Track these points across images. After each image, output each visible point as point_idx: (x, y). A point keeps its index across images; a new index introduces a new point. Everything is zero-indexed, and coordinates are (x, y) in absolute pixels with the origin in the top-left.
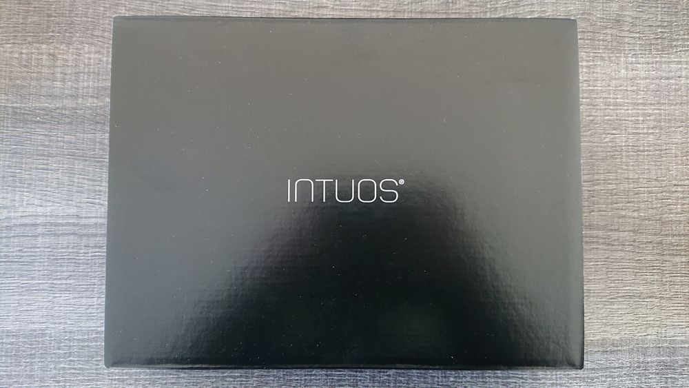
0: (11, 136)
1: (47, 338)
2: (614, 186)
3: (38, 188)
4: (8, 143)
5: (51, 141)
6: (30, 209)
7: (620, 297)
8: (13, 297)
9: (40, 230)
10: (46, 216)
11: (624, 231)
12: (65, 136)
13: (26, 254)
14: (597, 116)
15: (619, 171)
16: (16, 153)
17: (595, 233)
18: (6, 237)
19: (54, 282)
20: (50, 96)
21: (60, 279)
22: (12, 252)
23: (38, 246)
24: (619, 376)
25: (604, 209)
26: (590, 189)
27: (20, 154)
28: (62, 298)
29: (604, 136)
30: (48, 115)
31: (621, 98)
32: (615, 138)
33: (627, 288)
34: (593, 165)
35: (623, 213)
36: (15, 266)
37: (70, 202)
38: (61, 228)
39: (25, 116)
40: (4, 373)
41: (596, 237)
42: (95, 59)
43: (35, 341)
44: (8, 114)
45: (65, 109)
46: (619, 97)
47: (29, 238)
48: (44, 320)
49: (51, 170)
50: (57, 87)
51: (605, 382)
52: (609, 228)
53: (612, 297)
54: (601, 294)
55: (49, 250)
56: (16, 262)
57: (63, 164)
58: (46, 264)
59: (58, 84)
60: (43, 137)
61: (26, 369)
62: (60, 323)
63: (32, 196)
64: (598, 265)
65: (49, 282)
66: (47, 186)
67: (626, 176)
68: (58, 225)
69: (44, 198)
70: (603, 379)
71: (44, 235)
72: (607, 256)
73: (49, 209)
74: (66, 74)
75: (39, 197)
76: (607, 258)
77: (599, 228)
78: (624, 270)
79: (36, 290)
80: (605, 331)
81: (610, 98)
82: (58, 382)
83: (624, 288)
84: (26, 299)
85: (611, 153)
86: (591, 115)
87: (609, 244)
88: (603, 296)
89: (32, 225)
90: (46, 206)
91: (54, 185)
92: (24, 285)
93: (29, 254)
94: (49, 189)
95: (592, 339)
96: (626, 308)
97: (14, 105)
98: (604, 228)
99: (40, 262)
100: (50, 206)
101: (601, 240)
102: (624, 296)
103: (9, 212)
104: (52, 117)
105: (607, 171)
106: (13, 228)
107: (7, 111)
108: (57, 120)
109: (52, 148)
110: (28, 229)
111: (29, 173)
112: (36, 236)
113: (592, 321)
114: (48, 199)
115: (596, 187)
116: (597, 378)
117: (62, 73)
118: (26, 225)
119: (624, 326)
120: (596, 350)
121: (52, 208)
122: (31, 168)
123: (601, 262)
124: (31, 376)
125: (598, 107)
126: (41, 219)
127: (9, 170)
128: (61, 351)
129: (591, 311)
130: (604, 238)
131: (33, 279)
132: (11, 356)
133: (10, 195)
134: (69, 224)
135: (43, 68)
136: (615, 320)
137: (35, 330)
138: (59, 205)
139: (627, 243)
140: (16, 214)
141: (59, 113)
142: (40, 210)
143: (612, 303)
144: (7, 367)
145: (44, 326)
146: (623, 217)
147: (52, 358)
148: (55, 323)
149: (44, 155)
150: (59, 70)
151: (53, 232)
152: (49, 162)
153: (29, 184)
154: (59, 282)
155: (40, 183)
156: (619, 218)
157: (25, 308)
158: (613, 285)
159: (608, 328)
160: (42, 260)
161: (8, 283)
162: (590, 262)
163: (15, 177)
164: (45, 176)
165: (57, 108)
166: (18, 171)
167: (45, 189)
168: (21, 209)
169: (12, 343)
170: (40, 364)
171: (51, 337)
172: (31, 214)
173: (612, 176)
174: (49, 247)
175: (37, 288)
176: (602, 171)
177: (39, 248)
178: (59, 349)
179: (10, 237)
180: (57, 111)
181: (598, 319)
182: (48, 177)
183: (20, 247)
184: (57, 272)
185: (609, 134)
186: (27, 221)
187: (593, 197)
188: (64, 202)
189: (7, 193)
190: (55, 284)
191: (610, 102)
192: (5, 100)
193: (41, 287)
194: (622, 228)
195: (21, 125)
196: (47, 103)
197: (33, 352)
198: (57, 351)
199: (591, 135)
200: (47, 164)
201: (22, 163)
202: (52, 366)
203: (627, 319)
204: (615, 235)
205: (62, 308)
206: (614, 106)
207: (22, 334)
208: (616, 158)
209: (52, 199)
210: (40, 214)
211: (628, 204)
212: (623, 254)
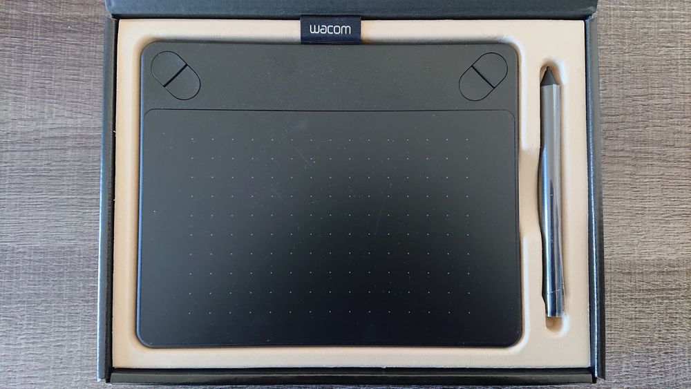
0: (41, 45)
1: (76, 256)
2: (669, 101)
3: (68, 100)
4: (37, 53)
6: (59, 121)
7: (676, 215)
8: (40, 213)
9: (70, 143)
10: (77, 128)
11: (681, 147)
12: (98, 46)
13: (54, 168)
14: (651, 28)
15: (674, 85)
16: (46, 63)
17: (650, 149)
18: (34, 151)
19: (85, 197)
20: (82, 4)
21: (90, 194)
22: (41, 166)
23: (68, 159)
24: (676, 298)
25: (659, 124)
26: (644, 103)
27: (50, 63)
28: (93, 214)
29: (658, 49)
30: (79, 24)
31: (677, 10)
32: (670, 51)
33: (683, 206)
34: (648, 78)
35: (679, 128)
36: (43, 180)
39: (56, 25)
40: (32, 292)
41: (651, 153)
43: (64, 259)
44: (37, 23)
45: (98, 18)
46: (674, 8)
47: (58, 151)
48: (73, 237)
49: (81, 80)
51: (661, 303)
52: (665, 143)
53: (668, 215)
54: (656, 212)
55: (79, 163)
56: (44, 176)
57: (95, 74)
58: (76, 178)
60: (74, 47)
61: (54, 288)
62: (90, 240)
63: (62, 107)
64: (653, 181)
65: (79, 197)
67: (681, 90)
69: (74, 109)
70: (660, 301)
71: (74, 147)
72: (662, 172)
73: (79, 121)
75: (69, 108)
76: (662, 175)
77: (654, 143)
78: (680, 187)
79: (64, 205)
80: (661, 251)
81: (665, 9)
82: (88, 302)
83: (680, 206)
84: (54, 215)
85: (666, 67)
86: (645, 28)
87: (664, 161)
88: (658, 214)
89: (61, 137)
90: (77, 118)
91: (85, 95)
92: (52, 200)
93: (58, 168)
94: (79, 100)
95: (647, 258)
96: (683, 227)
97: (44, 13)
98: (659, 143)
99: (69, 176)
100: (80, 118)
101: (656, 157)
102: (680, 215)
103: (37, 124)
104: (83, 26)
105: (661, 85)
106: (42, 141)
107: (37, 19)
108: (89, 29)
109: (83, 57)
110: (57, 141)
111: (59, 83)
112: (66, 149)
113: (647, 239)
114: (79, 110)
115: (650, 101)
116: (654, 299)
118: (55, 138)
119: (681, 245)
120: (652, 270)
121: (83, 119)
122: (61, 79)
123: (656, 178)
124: (59, 296)
125: (652, 19)
126: (72, 131)
127: (38, 81)
128: (90, 270)
129: (647, 229)
130: (659, 155)
131: (61, 193)
132: (39, 274)
133: (38, 107)
136: (671, 239)
137: (64, 248)
139: (683, 160)
140: (45, 127)
142: (70, 121)
143: (668, 222)
144: (35, 285)
145: (72, 243)
146: (679, 132)
147: (81, 276)
148: (85, 240)
149: (74, 65)
151: (83, 145)
152: (81, 72)
153: (59, 95)
154: (89, 197)
155: (71, 94)
156: (674, 134)
157: (53, 224)
158: (669, 203)
159: (664, 248)
160: (72, 174)
161: (36, 198)
162: (645, 178)
163: (45, 88)
164: (75, 86)
165: (89, 17)
166: (47, 82)
167: (76, 100)
168: (50, 121)
169: (40, 261)
170: (68, 283)
171: (80, 255)
172: (60, 126)
173: (667, 90)
174: (78, 161)
175: (66, 204)
176: (656, 86)
177: (69, 161)
178: (89, 267)
179: (38, 151)
180: (90, 20)
181: (653, 238)
182: (78, 88)
183: (48, 160)
184: (87, 187)
185: (663, 46)
186: (55, 133)
187: (647, 111)
189: (36, 104)
190: (86, 199)
191: (665, 14)
192: (34, 8)
193: (70, 202)
194: (677, 144)
195: (51, 34)
196: (79, 11)
197: (61, 270)
198: (86, 269)
199: (644, 48)
201: (51, 73)
202: (81, 285)
203: (683, 238)
204: (670, 151)
205: (92, 224)
206: (669, 17)
207: (51, 252)
208: (671, 72)
209: (83, 111)
210: (70, 126)
211: (685, 120)
212: (678, 171)
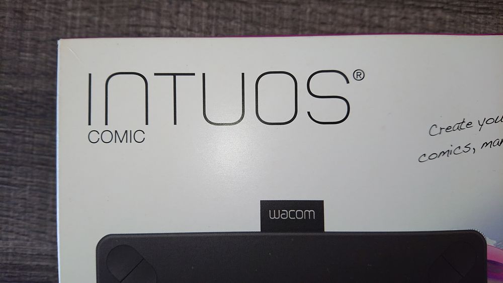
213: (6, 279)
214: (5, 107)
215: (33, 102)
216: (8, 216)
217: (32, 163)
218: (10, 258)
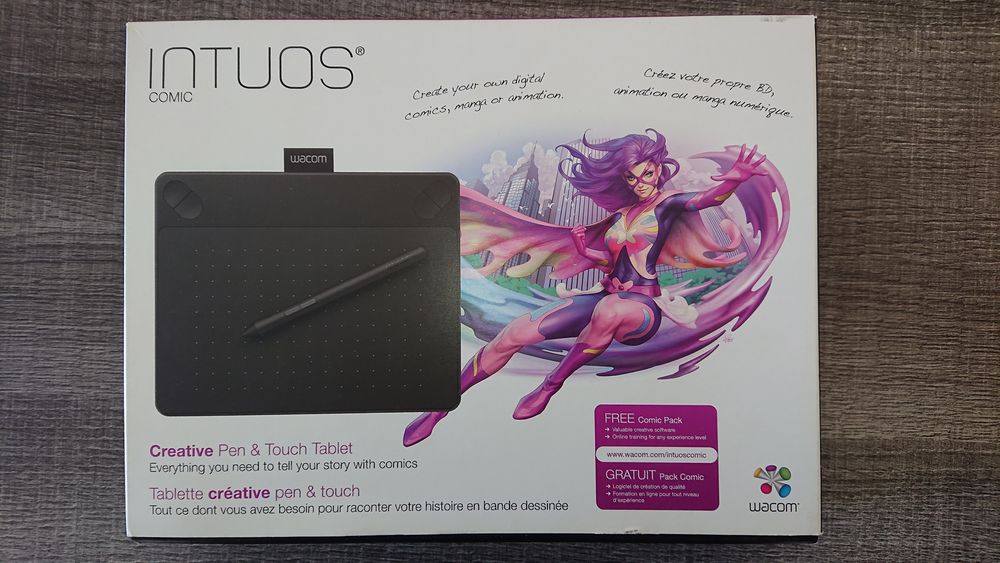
5: (83, 127)
37: (109, 215)
38: (94, 252)
42: (149, 11)
50: (93, 50)
59: (96, 46)
66: (76, 192)
68: (91, 247)
74: (107, 32)
117: (102, 30)
134: (106, 247)
135: (74, 22)
138: (93, 218)
141: (96, 88)
150: (97, 25)
188: (100, 216)
200: (77, 160)
213: (73, 257)
214: (74, 95)
215: (101, 90)
216: (75, 198)
217: (101, 147)
218: (77, 238)
